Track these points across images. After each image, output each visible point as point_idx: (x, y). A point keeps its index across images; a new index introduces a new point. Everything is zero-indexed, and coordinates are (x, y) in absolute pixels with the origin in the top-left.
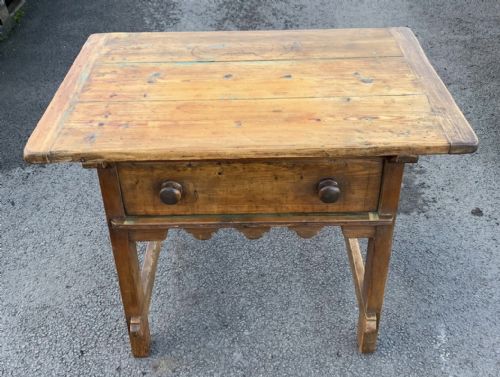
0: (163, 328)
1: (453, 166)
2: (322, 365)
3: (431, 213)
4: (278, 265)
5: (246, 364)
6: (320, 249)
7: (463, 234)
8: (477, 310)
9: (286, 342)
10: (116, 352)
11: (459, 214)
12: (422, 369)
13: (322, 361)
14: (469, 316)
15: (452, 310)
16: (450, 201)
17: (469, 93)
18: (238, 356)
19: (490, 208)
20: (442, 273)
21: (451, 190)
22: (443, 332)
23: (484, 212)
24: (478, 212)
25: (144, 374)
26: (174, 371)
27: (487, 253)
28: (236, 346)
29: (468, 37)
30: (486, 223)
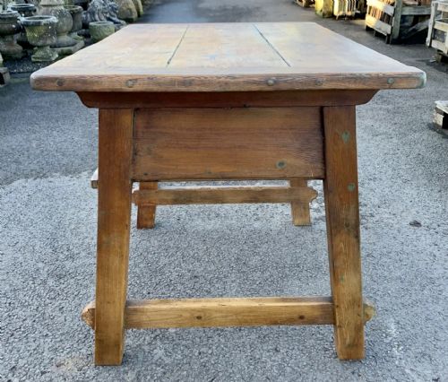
0: (76, 327)
1: (387, 190)
2: (257, 361)
3: (370, 225)
4: (213, 267)
5: (168, 361)
6: (258, 254)
7: (403, 240)
8: (427, 305)
9: (216, 339)
10: (15, 351)
11: (397, 226)
12: (373, 363)
13: (258, 357)
14: (419, 311)
15: (400, 306)
16: (387, 216)
17: (395, 140)
18: (159, 353)
19: (427, 221)
20: (386, 273)
21: (388, 207)
22: (393, 326)
23: (422, 223)
24: (417, 224)
25: (43, 373)
26: (80, 370)
27: (430, 255)
28: (159, 343)
29: (390, 107)
30: (425, 232)
